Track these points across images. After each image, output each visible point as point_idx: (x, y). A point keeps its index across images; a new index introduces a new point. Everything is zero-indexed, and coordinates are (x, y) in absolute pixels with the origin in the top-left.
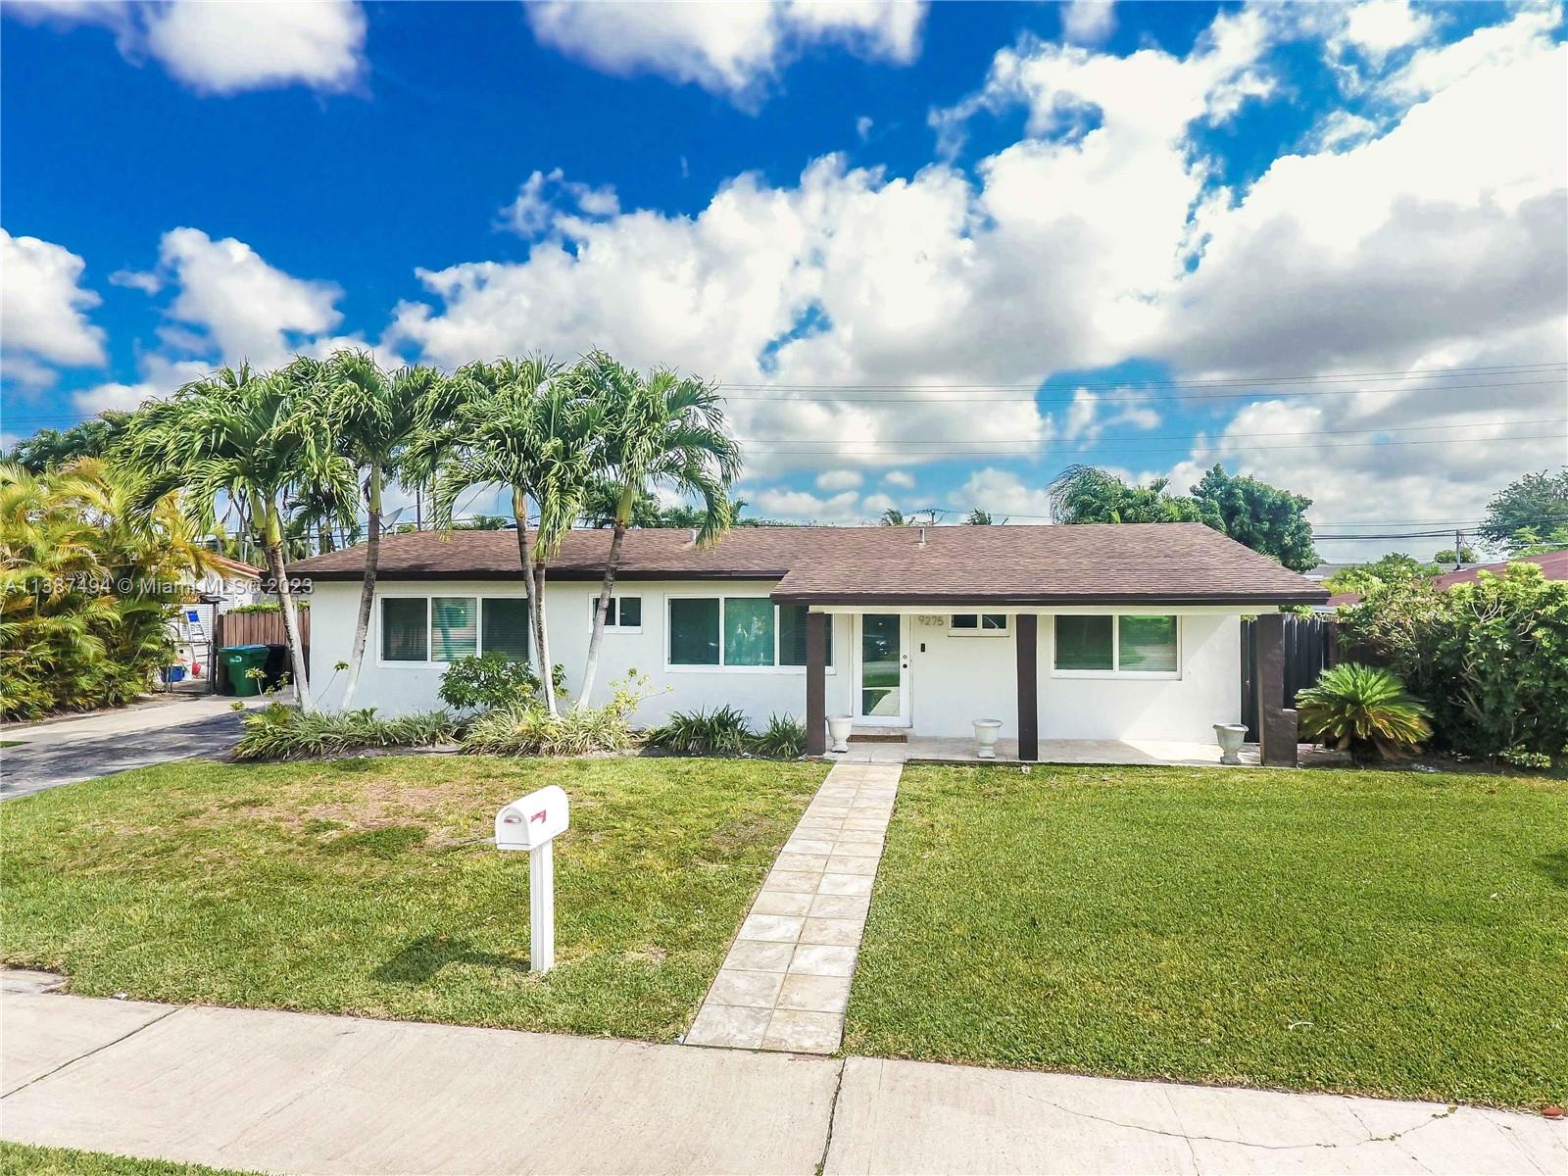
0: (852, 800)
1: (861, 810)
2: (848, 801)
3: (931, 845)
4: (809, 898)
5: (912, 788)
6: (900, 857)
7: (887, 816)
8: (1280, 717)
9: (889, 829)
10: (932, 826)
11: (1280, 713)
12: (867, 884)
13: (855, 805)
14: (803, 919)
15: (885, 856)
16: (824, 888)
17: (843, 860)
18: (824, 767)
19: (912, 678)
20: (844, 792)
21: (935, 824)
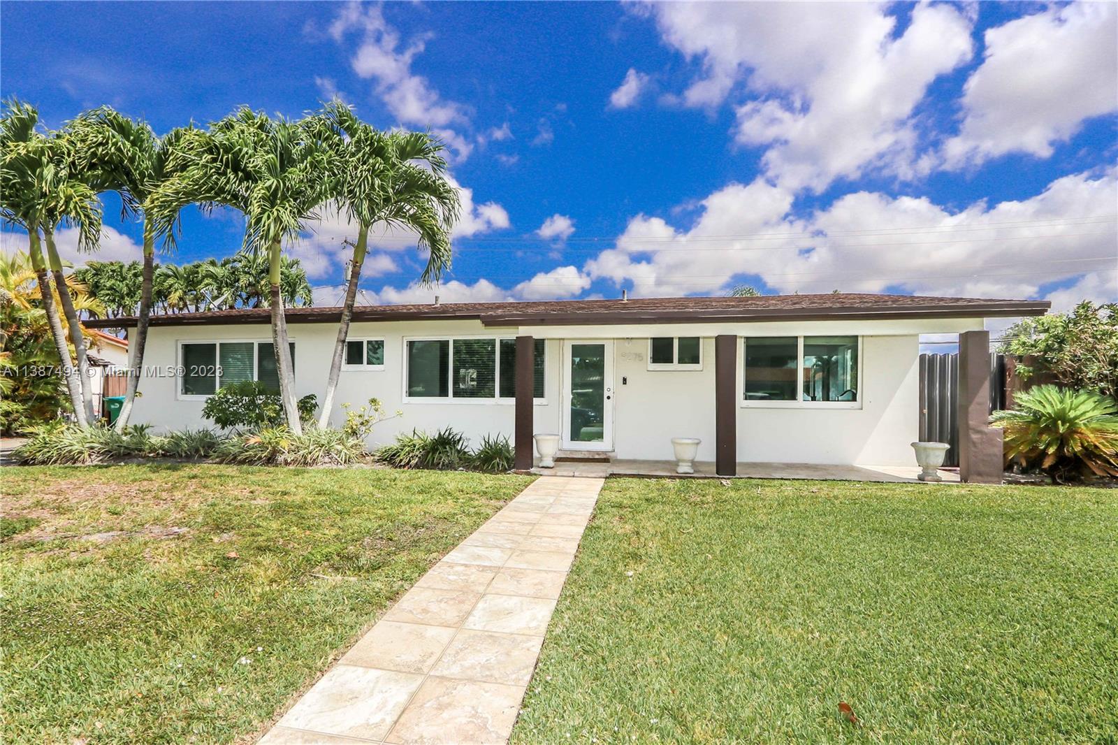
0: (548, 506)
1: (555, 516)
2: (544, 507)
3: (636, 557)
4: (445, 634)
5: (613, 496)
6: (595, 572)
7: (585, 523)
8: (986, 434)
9: (585, 537)
10: (638, 533)
11: (986, 430)
12: (542, 614)
13: (551, 511)
14: (420, 679)
15: (576, 570)
16: (477, 621)
17: (516, 575)
18: (528, 478)
19: (614, 408)
20: (541, 499)
21: (641, 531)
